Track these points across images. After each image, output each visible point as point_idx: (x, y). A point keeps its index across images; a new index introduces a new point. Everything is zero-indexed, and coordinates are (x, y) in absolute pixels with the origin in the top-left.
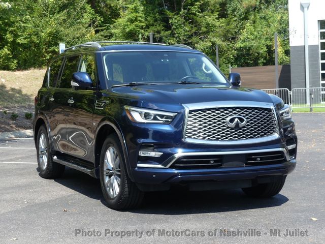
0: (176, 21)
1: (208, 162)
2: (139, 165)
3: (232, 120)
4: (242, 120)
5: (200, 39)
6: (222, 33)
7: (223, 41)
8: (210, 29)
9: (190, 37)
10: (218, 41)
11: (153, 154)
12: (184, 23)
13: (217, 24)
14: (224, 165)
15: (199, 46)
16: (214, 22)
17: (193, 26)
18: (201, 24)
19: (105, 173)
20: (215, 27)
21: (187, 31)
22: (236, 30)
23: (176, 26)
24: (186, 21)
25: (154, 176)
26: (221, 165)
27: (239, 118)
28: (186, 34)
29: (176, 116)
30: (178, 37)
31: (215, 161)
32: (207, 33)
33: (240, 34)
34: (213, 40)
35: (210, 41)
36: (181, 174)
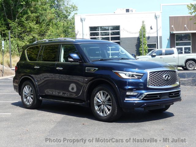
0: (13, 25)
1: (157, 96)
2: (126, 99)
3: (165, 77)
4: (169, 76)
5: (26, 35)
6: (38, 32)
7: (39, 36)
8: (31, 30)
9: (21, 34)
10: (36, 36)
11: (132, 94)
12: (17, 26)
13: (35, 27)
14: (162, 98)
15: (26, 38)
16: (34, 26)
17: (22, 28)
18: (27, 27)
19: (95, 104)
20: (34, 28)
21: (19, 31)
22: (44, 30)
23: (14, 28)
24: (19, 25)
25: (135, 104)
26: (160, 98)
27: (168, 76)
28: (19, 32)
29: (143, 75)
30: (15, 34)
31: (160, 96)
32: (30, 31)
33: (47, 32)
34: (34, 35)
35: (32, 36)
36: (146, 103)
